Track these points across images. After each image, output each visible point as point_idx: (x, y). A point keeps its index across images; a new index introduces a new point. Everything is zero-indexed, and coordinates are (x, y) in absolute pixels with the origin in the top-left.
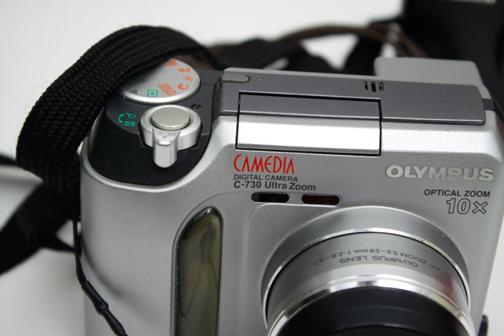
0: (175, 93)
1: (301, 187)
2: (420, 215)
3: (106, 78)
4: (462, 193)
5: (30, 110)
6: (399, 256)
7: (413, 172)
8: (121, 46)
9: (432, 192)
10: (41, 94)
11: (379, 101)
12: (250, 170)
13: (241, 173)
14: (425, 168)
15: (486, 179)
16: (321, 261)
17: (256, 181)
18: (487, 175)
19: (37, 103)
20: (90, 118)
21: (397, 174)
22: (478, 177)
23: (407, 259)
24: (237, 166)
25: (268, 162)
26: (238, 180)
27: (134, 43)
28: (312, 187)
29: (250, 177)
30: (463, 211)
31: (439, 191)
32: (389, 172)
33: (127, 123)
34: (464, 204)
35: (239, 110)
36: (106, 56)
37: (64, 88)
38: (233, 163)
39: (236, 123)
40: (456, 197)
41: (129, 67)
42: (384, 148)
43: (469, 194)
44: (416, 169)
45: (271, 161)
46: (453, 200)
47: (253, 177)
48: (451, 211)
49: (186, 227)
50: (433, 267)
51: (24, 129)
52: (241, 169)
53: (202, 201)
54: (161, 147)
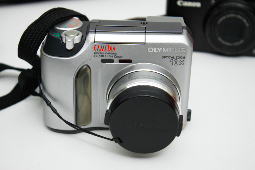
0: (73, 27)
1: (118, 57)
2: (161, 66)
3: (49, 22)
4: (175, 57)
5: (22, 34)
6: (152, 77)
7: (157, 50)
8: (55, 13)
9: (164, 57)
10: (26, 28)
11: (145, 27)
12: (100, 51)
13: (97, 52)
14: (161, 49)
15: (183, 52)
16: (125, 80)
17: (102, 55)
18: (183, 50)
19: (25, 31)
20: (43, 36)
21: (151, 51)
22: (180, 51)
23: (155, 78)
24: (95, 49)
25: (106, 48)
26: (96, 54)
27: (59, 12)
28: (122, 56)
29: (100, 53)
30: (176, 64)
31: (167, 57)
32: (149, 50)
33: (56, 36)
34: (176, 61)
35: (95, 30)
36: (49, 16)
37: (35, 26)
38: (94, 48)
39: (94, 35)
40: (173, 59)
41: (57, 19)
42: (146, 42)
43: (177, 58)
44: (158, 49)
45: (107, 47)
46: (172, 60)
47: (101, 53)
48: (172, 64)
49: (78, 72)
50: (164, 81)
51: (20, 41)
52: (97, 50)
53: (83, 62)
54: (68, 42)
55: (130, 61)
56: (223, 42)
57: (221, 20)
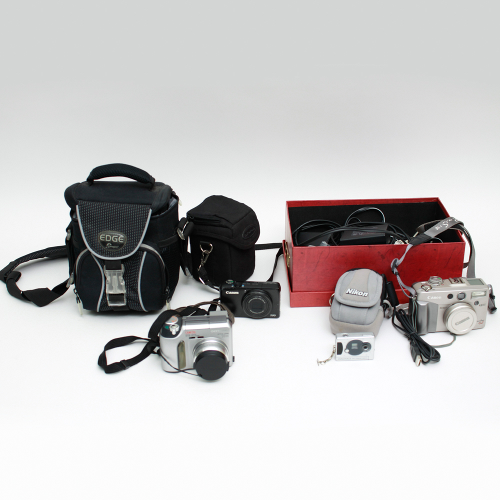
0: (174, 322)
1: (197, 336)
17: (189, 335)
20: (160, 328)
25: (191, 332)
26: (186, 335)
33: (167, 328)
34: (225, 335)
35: (185, 324)
38: (185, 333)
48: (223, 337)
49: (178, 344)
53: (181, 340)
54: (173, 331)
55: (202, 337)
56: (253, 312)
57: (250, 301)
